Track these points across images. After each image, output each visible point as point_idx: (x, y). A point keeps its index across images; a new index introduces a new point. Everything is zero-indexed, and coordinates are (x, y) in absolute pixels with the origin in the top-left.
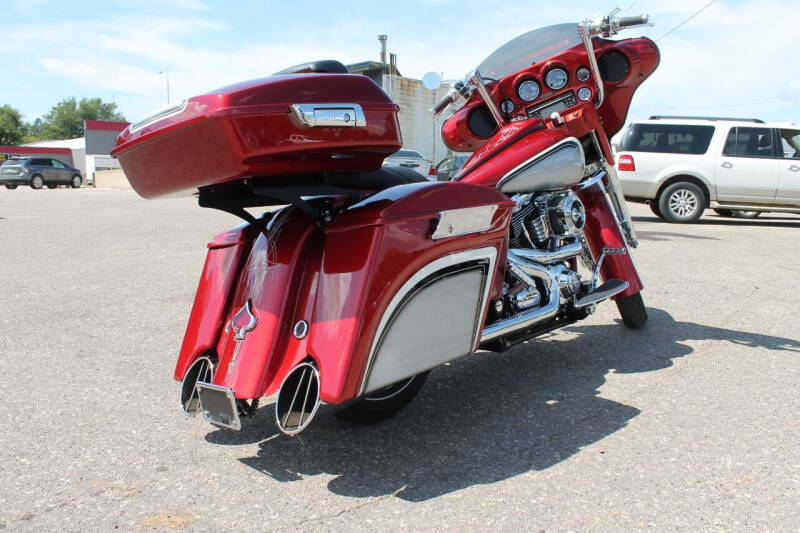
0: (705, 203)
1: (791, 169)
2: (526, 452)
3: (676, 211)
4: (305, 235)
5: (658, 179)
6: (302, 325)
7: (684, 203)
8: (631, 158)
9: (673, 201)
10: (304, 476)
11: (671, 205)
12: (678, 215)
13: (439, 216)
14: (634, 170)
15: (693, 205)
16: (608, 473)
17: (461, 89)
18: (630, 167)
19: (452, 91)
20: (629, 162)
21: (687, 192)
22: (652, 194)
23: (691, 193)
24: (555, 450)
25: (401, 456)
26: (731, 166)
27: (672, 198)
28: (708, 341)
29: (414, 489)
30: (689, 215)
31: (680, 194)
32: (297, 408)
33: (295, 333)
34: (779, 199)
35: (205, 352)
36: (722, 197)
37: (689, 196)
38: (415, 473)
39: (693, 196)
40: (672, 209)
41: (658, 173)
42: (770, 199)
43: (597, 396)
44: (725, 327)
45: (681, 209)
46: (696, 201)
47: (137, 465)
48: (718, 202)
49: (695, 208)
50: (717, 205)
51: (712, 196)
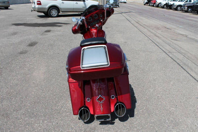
0: (59, 12)
1: (76, 3)
3: (53, 15)
5: (47, 7)
6: (113, 96)
7: (54, 12)
14: (41, 5)
15: (56, 13)
20: (40, 3)
22: (46, 11)
23: (55, 10)
26: (64, 3)
27: (51, 11)
31: (53, 10)
33: (112, 98)
36: (62, 10)
37: (55, 11)
39: (56, 11)
40: (51, 14)
41: (47, 5)
42: (72, 10)
48: (62, 12)
49: (57, 14)
50: (61, 12)
51: (60, 10)
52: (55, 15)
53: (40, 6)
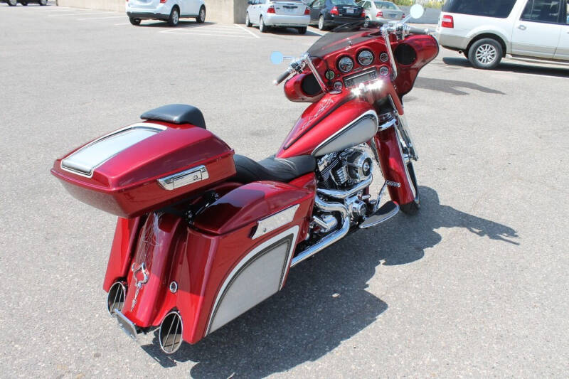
0: (502, 55)
2: (310, 345)
3: (480, 60)
4: (176, 225)
5: (470, 35)
6: (174, 285)
7: (487, 54)
8: (451, 18)
9: (479, 53)
10: (178, 362)
11: (477, 55)
12: (481, 63)
13: (258, 224)
14: (453, 27)
15: (493, 56)
16: (353, 367)
17: (297, 68)
18: (450, 25)
19: (289, 69)
20: (449, 21)
21: (490, 46)
22: (464, 46)
23: (493, 47)
24: (327, 344)
25: (236, 347)
26: (525, 28)
27: (478, 50)
28: (455, 229)
29: (239, 376)
30: (489, 63)
31: (484, 47)
32: (173, 332)
33: (171, 290)
34: (557, 56)
35: (120, 279)
36: (515, 51)
37: (491, 49)
38: (242, 362)
39: (494, 50)
40: (477, 59)
41: (470, 30)
42: (550, 55)
43: (366, 289)
44: (472, 213)
45: (485, 58)
46: (495, 53)
47: (83, 351)
48: (513, 55)
49: (494, 58)
50: (511, 57)
51: (508, 50)
52: (488, 63)
53: (448, 31)
